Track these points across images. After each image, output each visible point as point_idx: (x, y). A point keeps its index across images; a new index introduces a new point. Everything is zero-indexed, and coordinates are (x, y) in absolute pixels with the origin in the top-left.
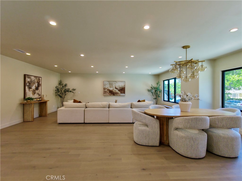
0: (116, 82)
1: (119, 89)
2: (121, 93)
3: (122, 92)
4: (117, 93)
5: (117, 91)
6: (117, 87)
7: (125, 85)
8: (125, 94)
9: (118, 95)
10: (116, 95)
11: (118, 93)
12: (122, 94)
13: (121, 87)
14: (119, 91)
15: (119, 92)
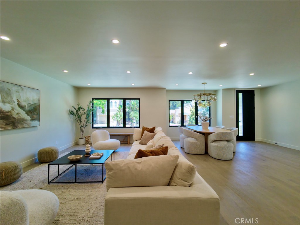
0: (19, 88)
1: (27, 108)
2: (33, 120)
3: (35, 116)
4: (23, 121)
5: (23, 115)
6: (23, 104)
7: (39, 100)
8: (38, 122)
9: (25, 125)
10: (20, 126)
11: (26, 120)
12: (33, 122)
13: (32, 103)
14: (28, 115)
15: (28, 118)
